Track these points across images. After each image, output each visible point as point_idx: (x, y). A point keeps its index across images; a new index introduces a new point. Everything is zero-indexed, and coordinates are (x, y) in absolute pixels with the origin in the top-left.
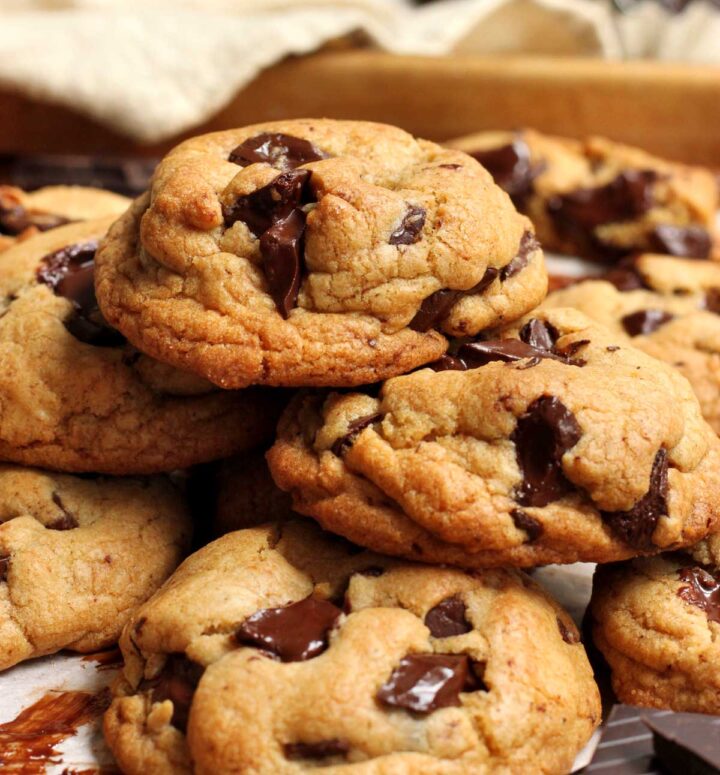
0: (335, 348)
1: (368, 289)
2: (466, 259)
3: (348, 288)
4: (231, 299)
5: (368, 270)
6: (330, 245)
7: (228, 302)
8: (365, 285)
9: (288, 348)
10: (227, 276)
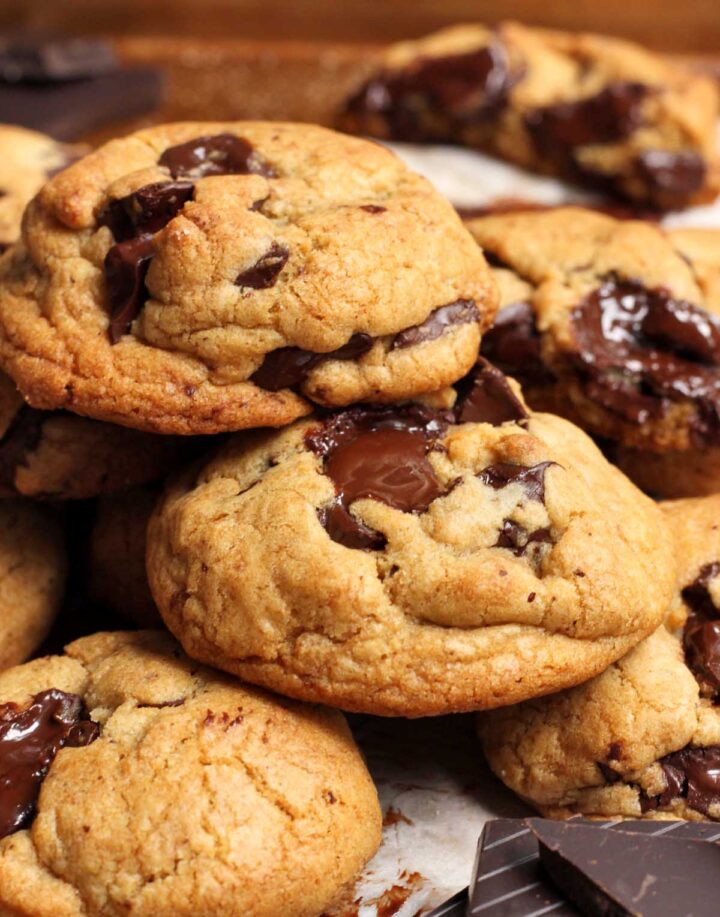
0: (145, 388)
1: (197, 331)
2: (320, 318)
3: (175, 324)
4: (64, 310)
5: (199, 309)
6: (166, 273)
7: (61, 313)
8: (195, 325)
9: (96, 376)
10: (68, 284)
